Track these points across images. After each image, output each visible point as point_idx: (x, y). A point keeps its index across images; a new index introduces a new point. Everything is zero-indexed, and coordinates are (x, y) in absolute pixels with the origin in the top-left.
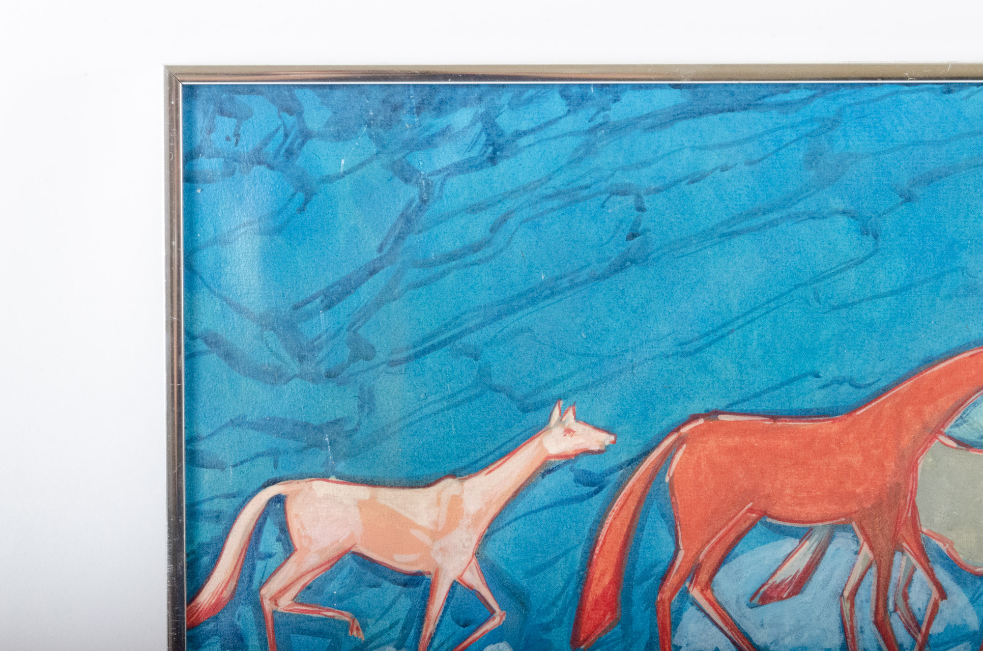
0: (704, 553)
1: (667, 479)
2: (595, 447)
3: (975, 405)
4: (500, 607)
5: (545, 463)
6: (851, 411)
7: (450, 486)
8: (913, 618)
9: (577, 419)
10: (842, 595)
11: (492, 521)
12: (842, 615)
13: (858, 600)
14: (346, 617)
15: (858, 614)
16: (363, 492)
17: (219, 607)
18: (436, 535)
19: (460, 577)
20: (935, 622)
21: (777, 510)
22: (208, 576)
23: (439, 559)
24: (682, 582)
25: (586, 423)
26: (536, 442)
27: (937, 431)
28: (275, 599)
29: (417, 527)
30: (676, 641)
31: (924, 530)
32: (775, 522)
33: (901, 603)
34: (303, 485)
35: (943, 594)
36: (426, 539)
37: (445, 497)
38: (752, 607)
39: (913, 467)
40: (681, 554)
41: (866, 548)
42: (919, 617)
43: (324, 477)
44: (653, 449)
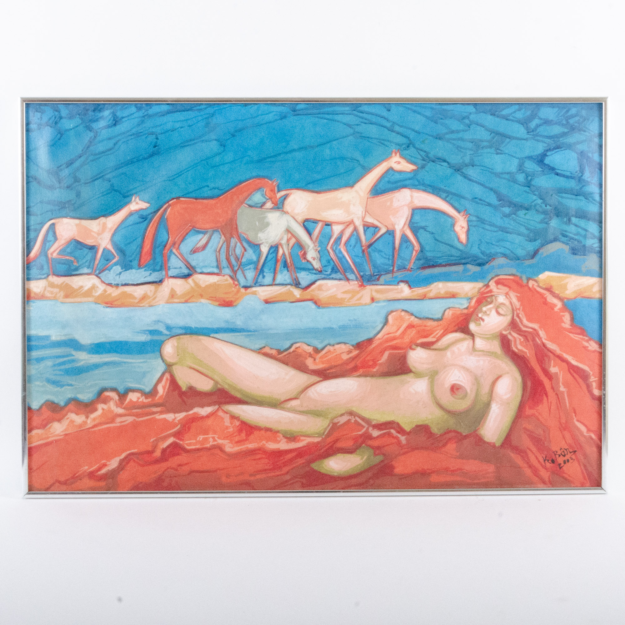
0: (177, 239)
1: (166, 217)
2: (144, 208)
3: (254, 195)
4: (117, 255)
5: (130, 213)
6: (219, 196)
7: (102, 220)
8: (237, 257)
9: (140, 200)
10: (216, 251)
11: (115, 230)
12: (216, 256)
13: (221, 252)
14: (73, 259)
15: (221, 256)
16: (77, 221)
17: (36, 257)
18: (99, 234)
19: (106, 247)
20: (244, 258)
21: (198, 226)
22: (33, 249)
23: (100, 241)
24: (170, 248)
25: (142, 201)
26: (128, 206)
27: (242, 203)
28: (52, 254)
29: (94, 232)
30: (169, 265)
31: (240, 231)
32: (197, 229)
33: (233, 253)
34: (60, 220)
35: (245, 250)
36: (96, 235)
37: (101, 222)
38: (191, 254)
39: (236, 213)
40: (170, 239)
41: (223, 237)
42: (239, 257)
43: (66, 217)
44: (161, 208)
